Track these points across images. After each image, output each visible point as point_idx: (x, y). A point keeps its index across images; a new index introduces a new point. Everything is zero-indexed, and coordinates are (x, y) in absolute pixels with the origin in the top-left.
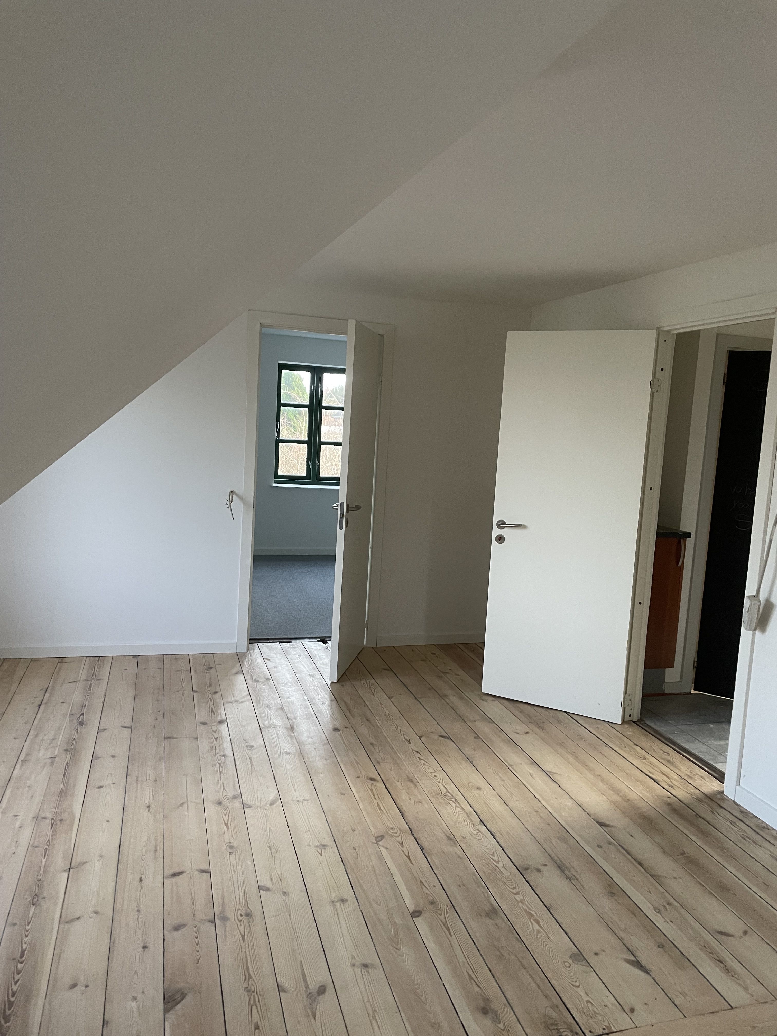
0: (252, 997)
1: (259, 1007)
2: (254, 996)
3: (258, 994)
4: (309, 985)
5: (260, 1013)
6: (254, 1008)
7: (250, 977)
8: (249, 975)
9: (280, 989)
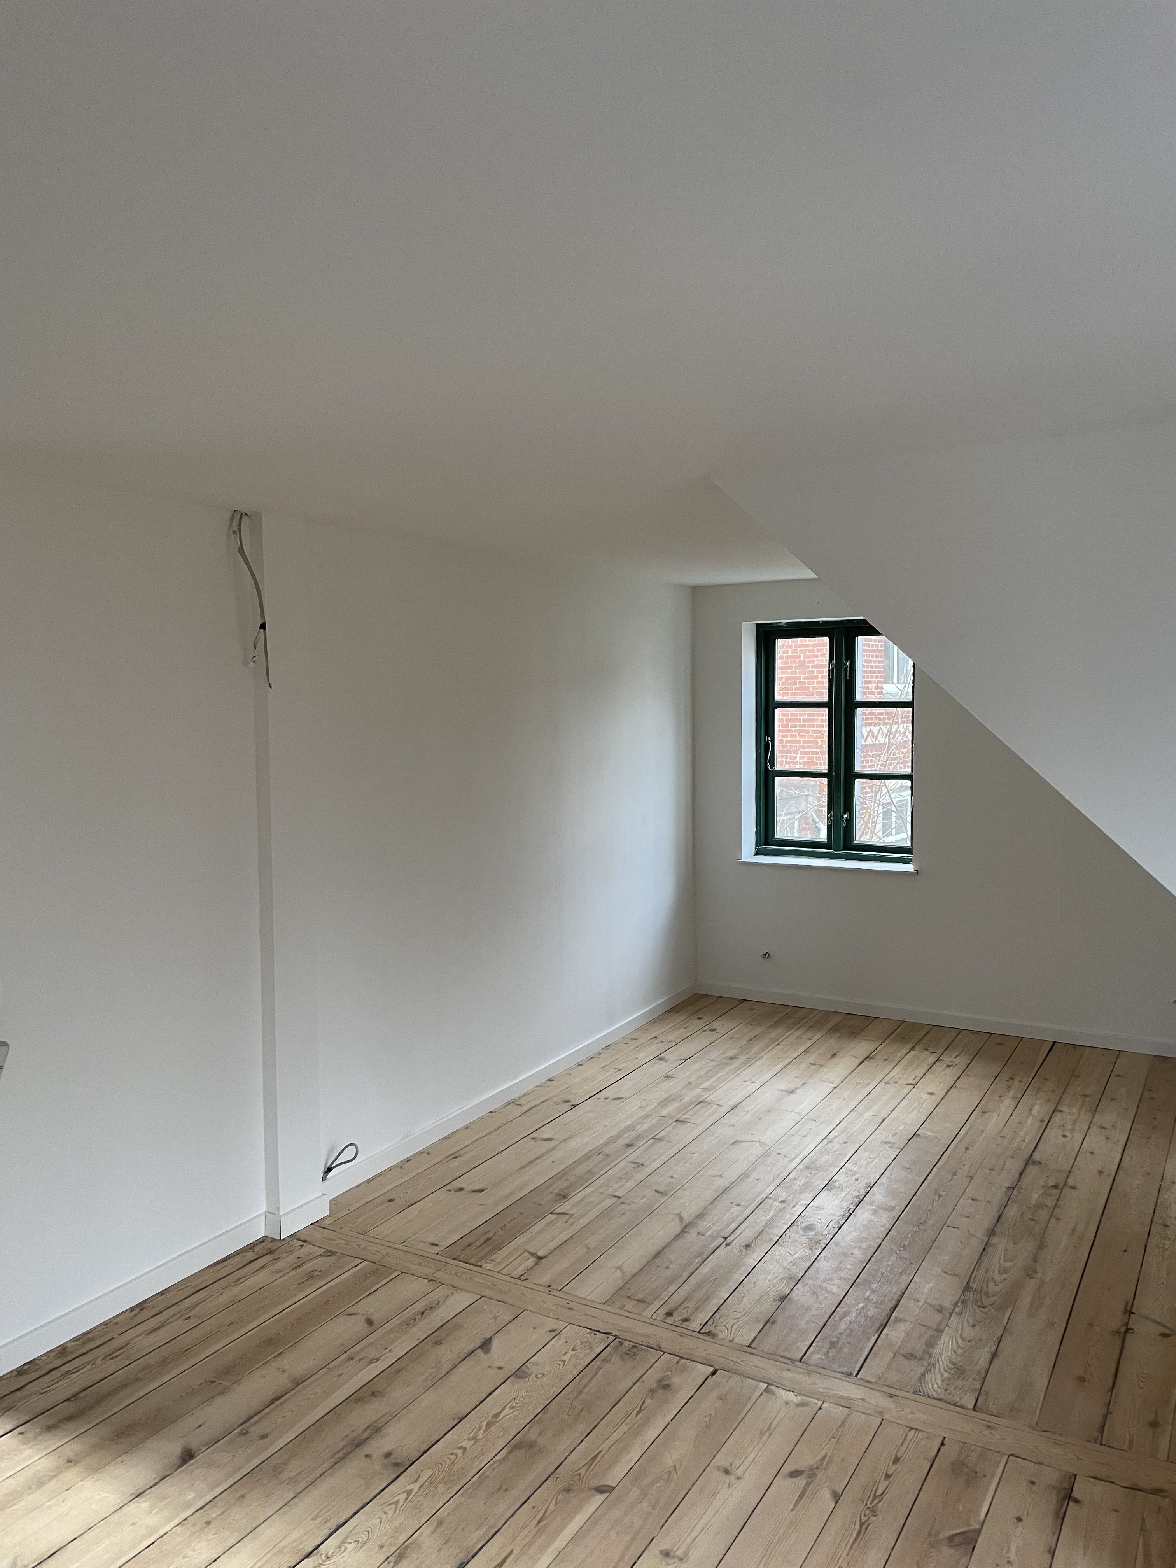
0: (873, 1504)
1: (874, 1491)
2: (871, 1503)
3: (865, 1504)
4: (804, 1484)
5: (876, 1486)
6: (879, 1493)
7: (862, 1524)
8: (861, 1527)
9: (837, 1497)
